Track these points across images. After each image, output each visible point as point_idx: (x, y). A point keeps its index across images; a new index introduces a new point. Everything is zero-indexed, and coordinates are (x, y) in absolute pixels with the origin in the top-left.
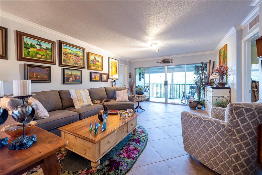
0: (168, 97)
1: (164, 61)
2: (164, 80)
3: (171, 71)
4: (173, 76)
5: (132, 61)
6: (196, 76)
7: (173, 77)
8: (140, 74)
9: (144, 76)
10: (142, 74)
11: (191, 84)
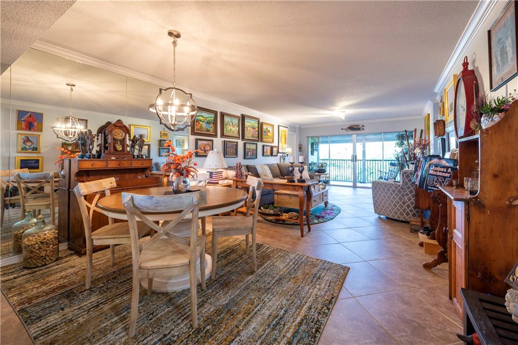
0: (357, 180)
1: (352, 128)
2: (352, 153)
3: (362, 140)
4: (364, 147)
5: (302, 127)
6: (399, 149)
7: (366, 149)
8: (312, 144)
9: (317, 147)
10: (315, 144)
11: (392, 161)
